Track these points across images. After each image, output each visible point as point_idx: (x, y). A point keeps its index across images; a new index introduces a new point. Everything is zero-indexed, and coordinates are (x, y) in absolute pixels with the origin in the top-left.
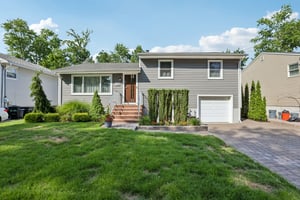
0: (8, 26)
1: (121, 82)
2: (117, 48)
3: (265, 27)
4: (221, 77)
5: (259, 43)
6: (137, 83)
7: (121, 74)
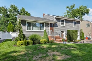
1: (49, 26)
3: (68, 9)
5: (66, 14)
6: (54, 27)
7: (49, 23)
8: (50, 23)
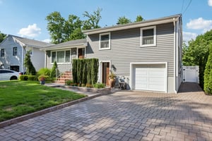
0: (49, 18)
4: (155, 45)
6: (85, 55)
8: (78, 47)
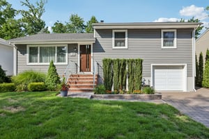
2: (72, 19)
4: (175, 47)
6: (92, 53)
7: (77, 44)
8: (80, 43)
